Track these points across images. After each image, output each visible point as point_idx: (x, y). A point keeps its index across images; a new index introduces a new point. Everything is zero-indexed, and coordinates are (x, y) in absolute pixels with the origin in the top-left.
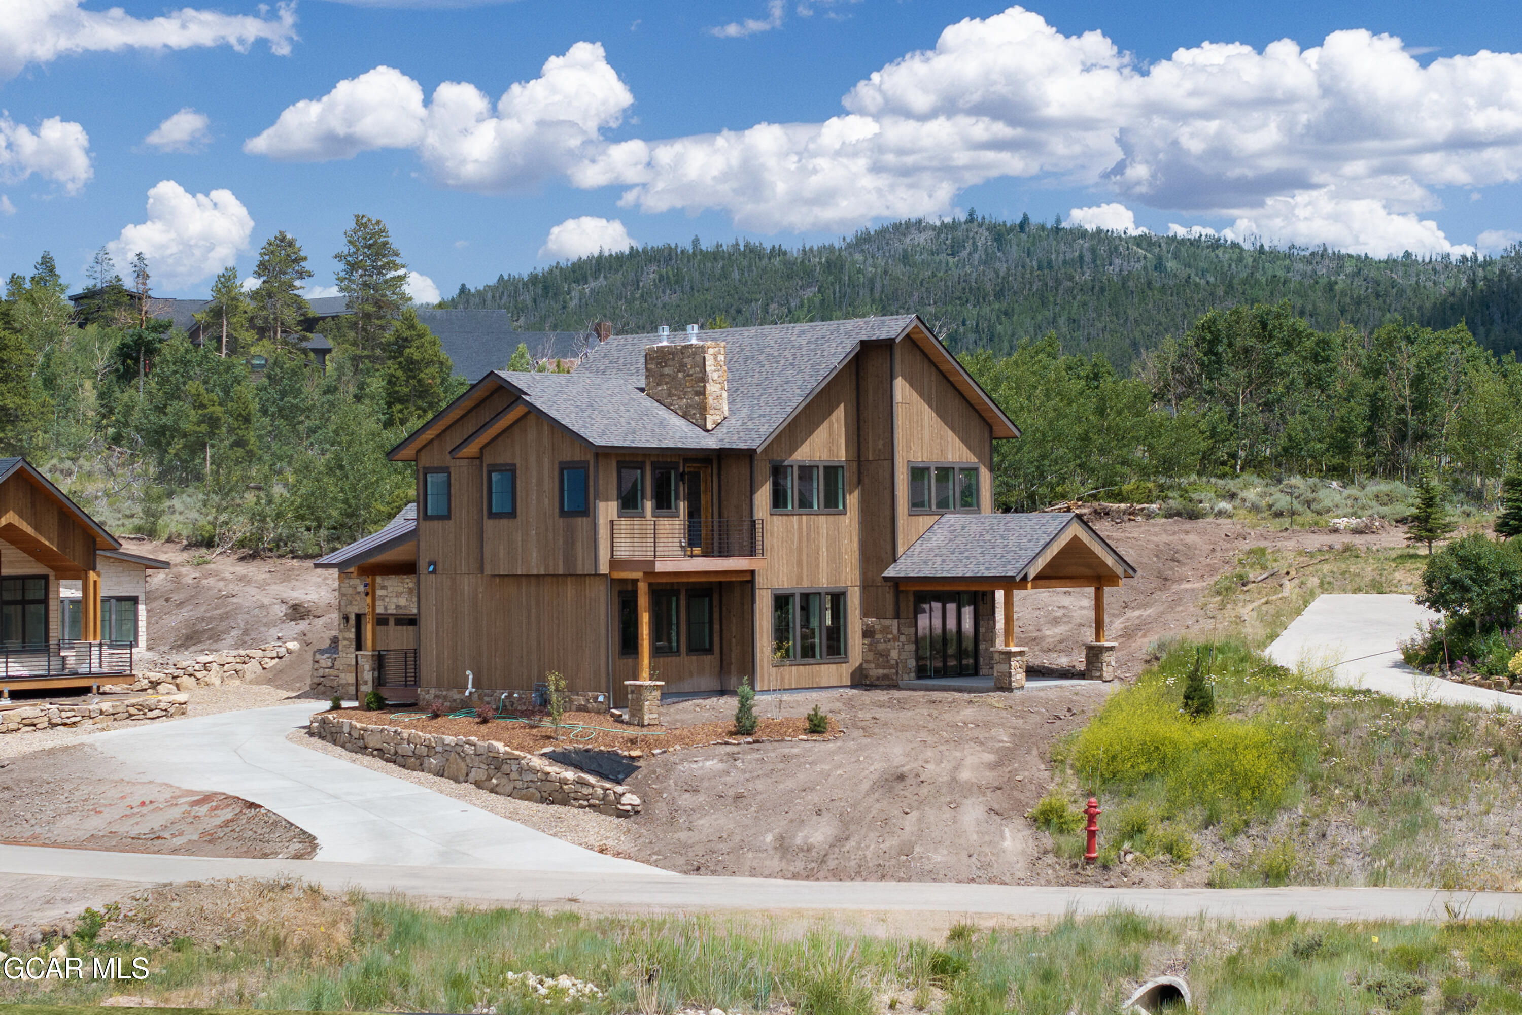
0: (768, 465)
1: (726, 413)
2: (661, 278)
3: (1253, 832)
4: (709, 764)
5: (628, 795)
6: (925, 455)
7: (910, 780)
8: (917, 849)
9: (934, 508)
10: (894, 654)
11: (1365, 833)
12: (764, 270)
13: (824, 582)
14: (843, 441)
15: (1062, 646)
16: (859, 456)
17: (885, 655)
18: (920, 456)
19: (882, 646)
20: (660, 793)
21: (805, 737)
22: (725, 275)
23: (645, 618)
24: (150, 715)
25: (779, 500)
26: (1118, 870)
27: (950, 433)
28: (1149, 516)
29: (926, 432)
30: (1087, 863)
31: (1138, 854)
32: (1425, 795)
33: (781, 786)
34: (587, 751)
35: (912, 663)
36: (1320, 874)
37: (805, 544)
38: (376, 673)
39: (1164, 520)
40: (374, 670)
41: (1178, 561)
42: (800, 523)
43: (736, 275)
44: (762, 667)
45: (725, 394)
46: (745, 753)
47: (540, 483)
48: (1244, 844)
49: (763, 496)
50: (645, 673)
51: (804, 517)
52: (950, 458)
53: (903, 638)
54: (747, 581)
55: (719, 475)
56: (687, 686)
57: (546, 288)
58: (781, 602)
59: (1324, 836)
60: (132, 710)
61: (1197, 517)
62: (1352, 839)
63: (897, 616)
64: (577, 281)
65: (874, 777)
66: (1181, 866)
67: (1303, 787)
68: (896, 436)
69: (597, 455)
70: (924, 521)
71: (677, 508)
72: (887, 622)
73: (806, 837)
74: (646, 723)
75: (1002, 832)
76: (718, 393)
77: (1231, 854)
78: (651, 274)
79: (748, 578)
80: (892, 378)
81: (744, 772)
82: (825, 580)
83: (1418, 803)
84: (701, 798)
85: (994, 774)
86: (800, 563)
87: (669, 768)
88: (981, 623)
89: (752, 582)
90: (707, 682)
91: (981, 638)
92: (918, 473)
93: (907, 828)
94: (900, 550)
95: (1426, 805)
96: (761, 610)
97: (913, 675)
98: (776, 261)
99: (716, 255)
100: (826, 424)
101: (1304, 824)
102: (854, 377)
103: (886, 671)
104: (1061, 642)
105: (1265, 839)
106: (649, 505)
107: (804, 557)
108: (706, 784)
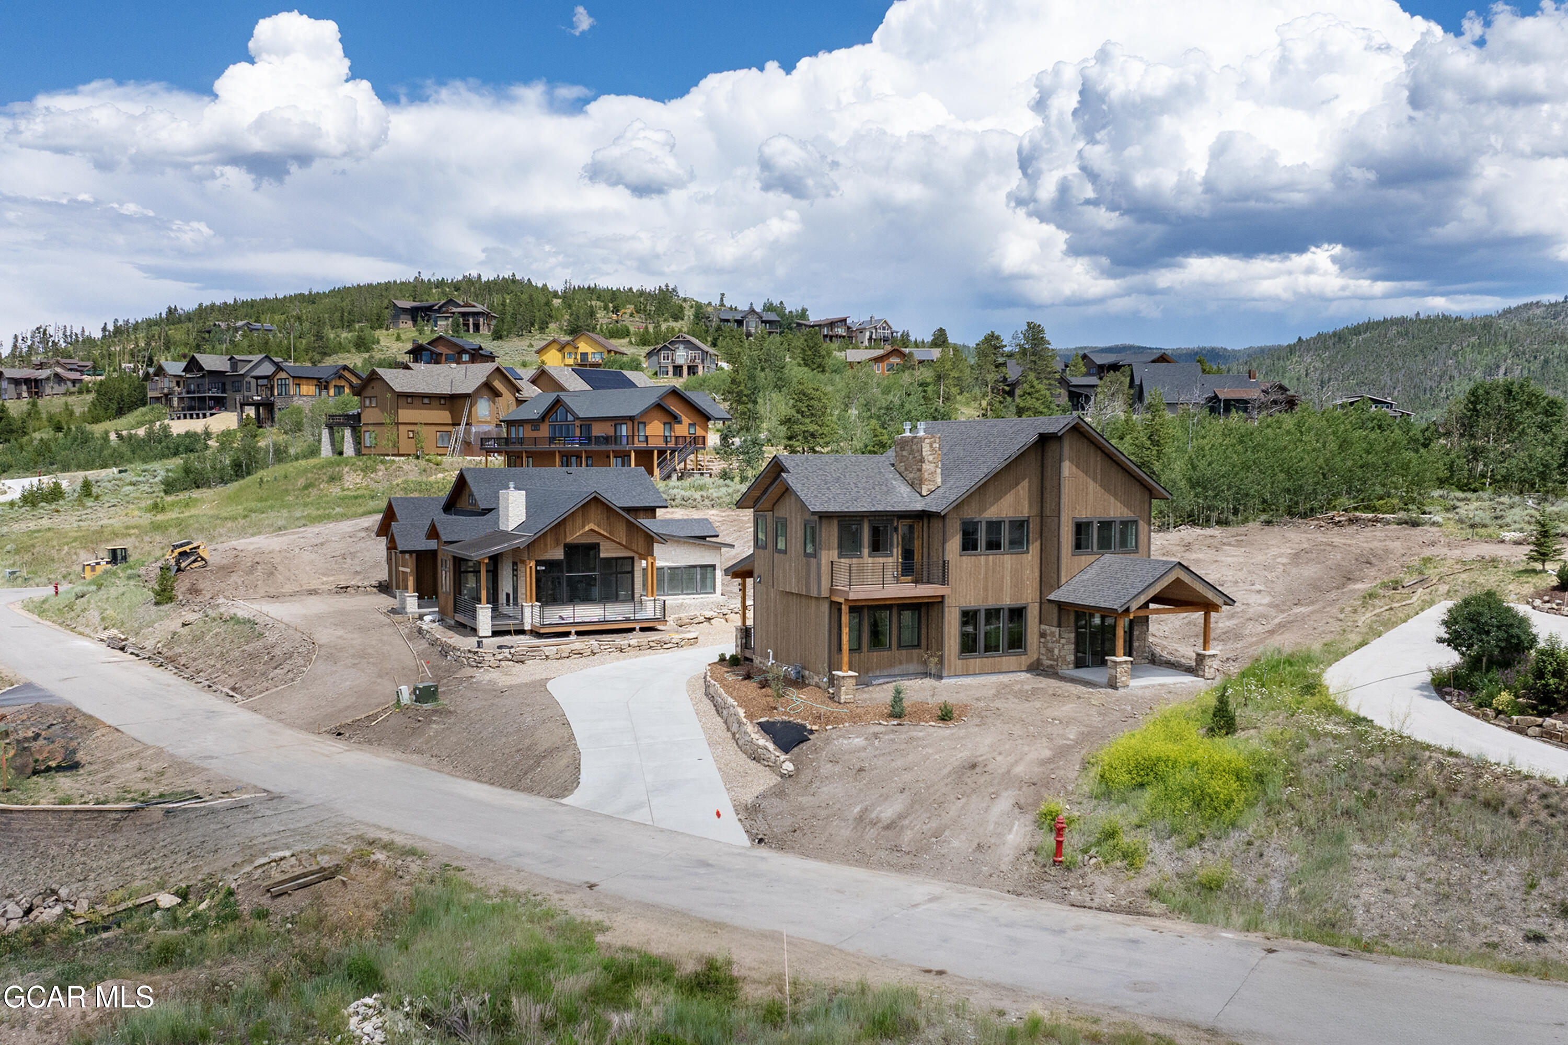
0: (959, 522)
1: (939, 484)
2: (1398, 333)
3: (1205, 846)
4: (857, 740)
5: (787, 763)
6: (1089, 513)
7: (978, 770)
8: (947, 833)
9: (1095, 549)
10: (1056, 651)
11: (1293, 859)
12: (1451, 328)
13: (1007, 600)
14: (1026, 503)
15: (1224, 637)
16: (1042, 512)
17: (1050, 651)
18: (1084, 514)
19: (1050, 645)
20: (812, 761)
21: (933, 724)
22: (1430, 330)
23: (845, 631)
24: (666, 646)
25: (969, 545)
26: (1080, 872)
27: (1112, 499)
28: (1388, 523)
29: (1091, 497)
30: (1054, 865)
31: (1100, 859)
32: (1350, 832)
33: (893, 764)
34: (789, 722)
35: (1071, 658)
36: (1247, 891)
37: (990, 573)
38: (744, 641)
39: (1396, 526)
40: (742, 638)
41: (1370, 564)
42: (987, 561)
43: (1436, 330)
44: (949, 660)
45: (939, 471)
46: (885, 733)
47: (796, 532)
48: (1195, 856)
49: (954, 544)
50: (845, 667)
51: (991, 557)
52: (1112, 514)
53: (1063, 641)
54: (938, 603)
55: (929, 527)
56: (897, 671)
57: (1340, 338)
58: (969, 616)
59: (1261, 855)
60: (652, 644)
61: (1418, 525)
62: (1280, 862)
63: (1059, 626)
64: (1356, 335)
65: (956, 764)
66: (1131, 873)
67: (1260, 809)
68: (1062, 501)
69: (820, 517)
70: (1085, 559)
71: (891, 552)
72: (1053, 629)
73: (881, 812)
74: (842, 701)
75: (1013, 825)
76: (933, 469)
77: (1180, 863)
78: (1394, 330)
79: (940, 600)
80: (1061, 461)
81: (877, 749)
82: (1008, 600)
83: (1340, 839)
84: (837, 768)
85: (1041, 769)
86: (986, 589)
87: (828, 741)
88: (1136, 628)
89: (942, 602)
90: (913, 667)
91: (1135, 638)
92: (1081, 528)
93: (951, 813)
94: (1063, 580)
95: (1349, 840)
96: (950, 623)
97: (1071, 666)
98: (1457, 324)
99: (1428, 320)
100: (1013, 492)
101: (1250, 843)
102: (1039, 458)
103: (1051, 662)
104: (1224, 633)
105: (1214, 852)
106: (866, 551)
107: (990, 584)
108: (846, 757)
